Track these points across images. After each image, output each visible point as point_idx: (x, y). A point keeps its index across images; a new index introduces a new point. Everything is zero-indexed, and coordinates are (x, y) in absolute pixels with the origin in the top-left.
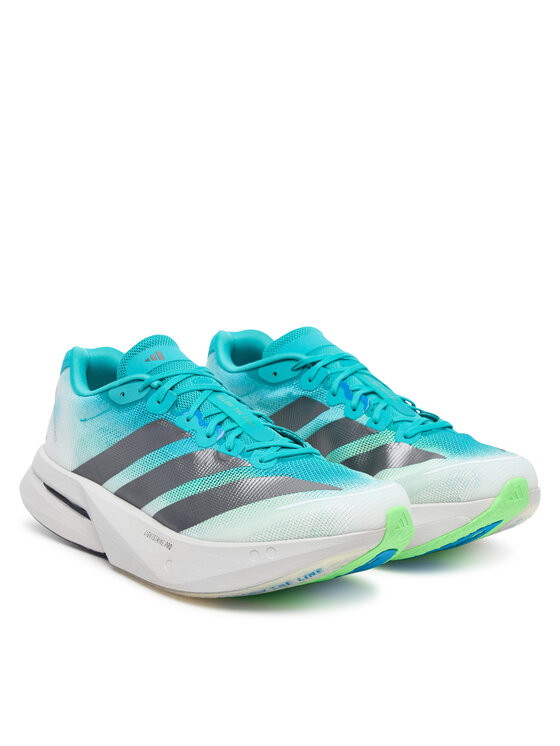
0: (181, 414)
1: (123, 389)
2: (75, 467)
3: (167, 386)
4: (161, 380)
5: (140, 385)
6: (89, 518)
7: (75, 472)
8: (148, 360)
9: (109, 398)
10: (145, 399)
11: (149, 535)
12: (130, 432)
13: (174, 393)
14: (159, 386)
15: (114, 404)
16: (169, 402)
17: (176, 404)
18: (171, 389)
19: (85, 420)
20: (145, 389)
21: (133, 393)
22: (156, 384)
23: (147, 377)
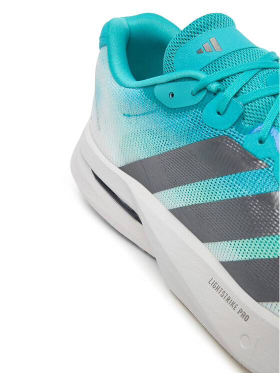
0: (250, 132)
1: (172, 87)
2: (122, 164)
3: (230, 92)
4: (220, 81)
5: (193, 86)
6: (140, 222)
7: (122, 168)
8: (200, 52)
9: (155, 97)
10: (201, 105)
11: (215, 286)
12: (183, 143)
13: (240, 101)
14: (218, 91)
15: (161, 104)
16: (232, 115)
17: (242, 117)
18: (236, 96)
19: (129, 116)
20: (200, 91)
21: (185, 94)
22: (214, 87)
23: (202, 75)
